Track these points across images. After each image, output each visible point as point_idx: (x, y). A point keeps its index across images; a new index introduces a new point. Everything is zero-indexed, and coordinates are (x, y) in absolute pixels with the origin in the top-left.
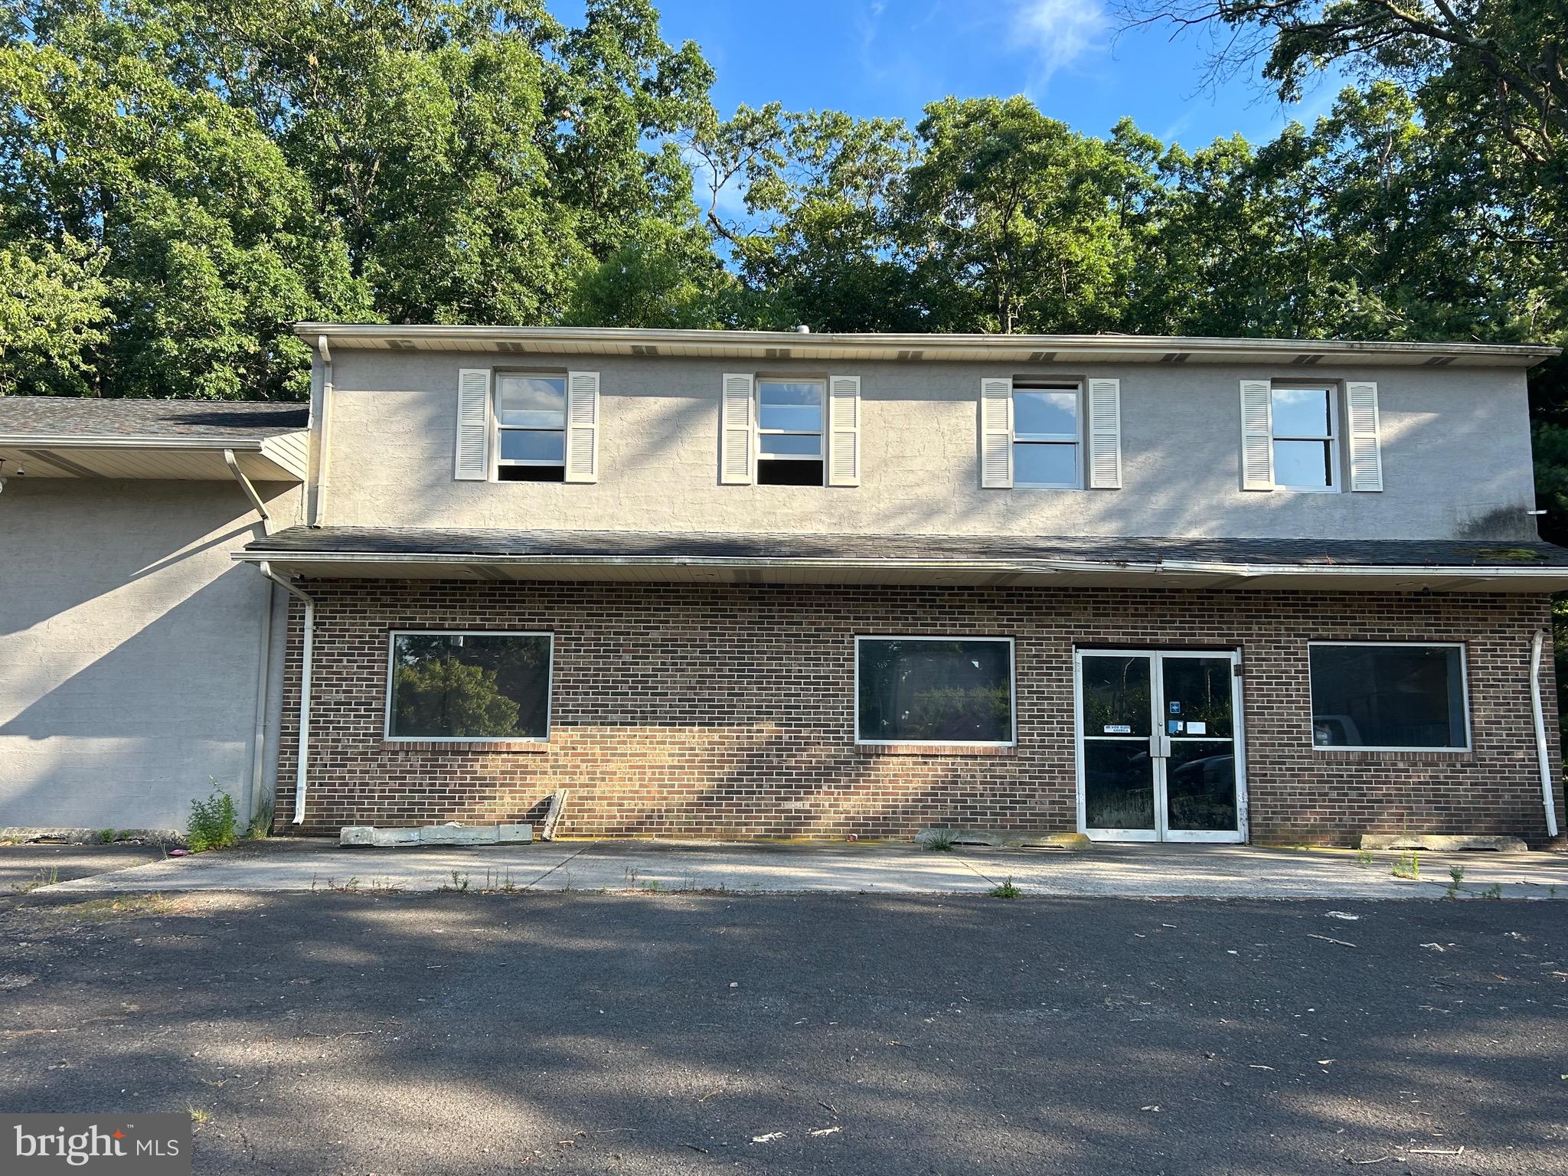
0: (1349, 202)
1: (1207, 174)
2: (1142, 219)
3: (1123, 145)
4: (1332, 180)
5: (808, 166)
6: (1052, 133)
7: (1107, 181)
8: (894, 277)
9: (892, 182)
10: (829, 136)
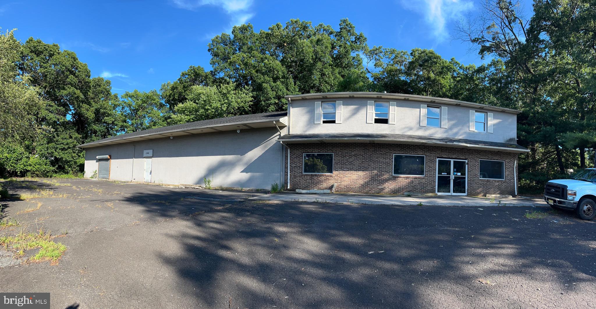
0: (492, 80)
1: (468, 70)
2: (455, 77)
3: (453, 62)
4: (490, 75)
5: (387, 59)
6: (437, 58)
7: (449, 69)
8: (405, 83)
9: (405, 64)
10: (392, 53)
